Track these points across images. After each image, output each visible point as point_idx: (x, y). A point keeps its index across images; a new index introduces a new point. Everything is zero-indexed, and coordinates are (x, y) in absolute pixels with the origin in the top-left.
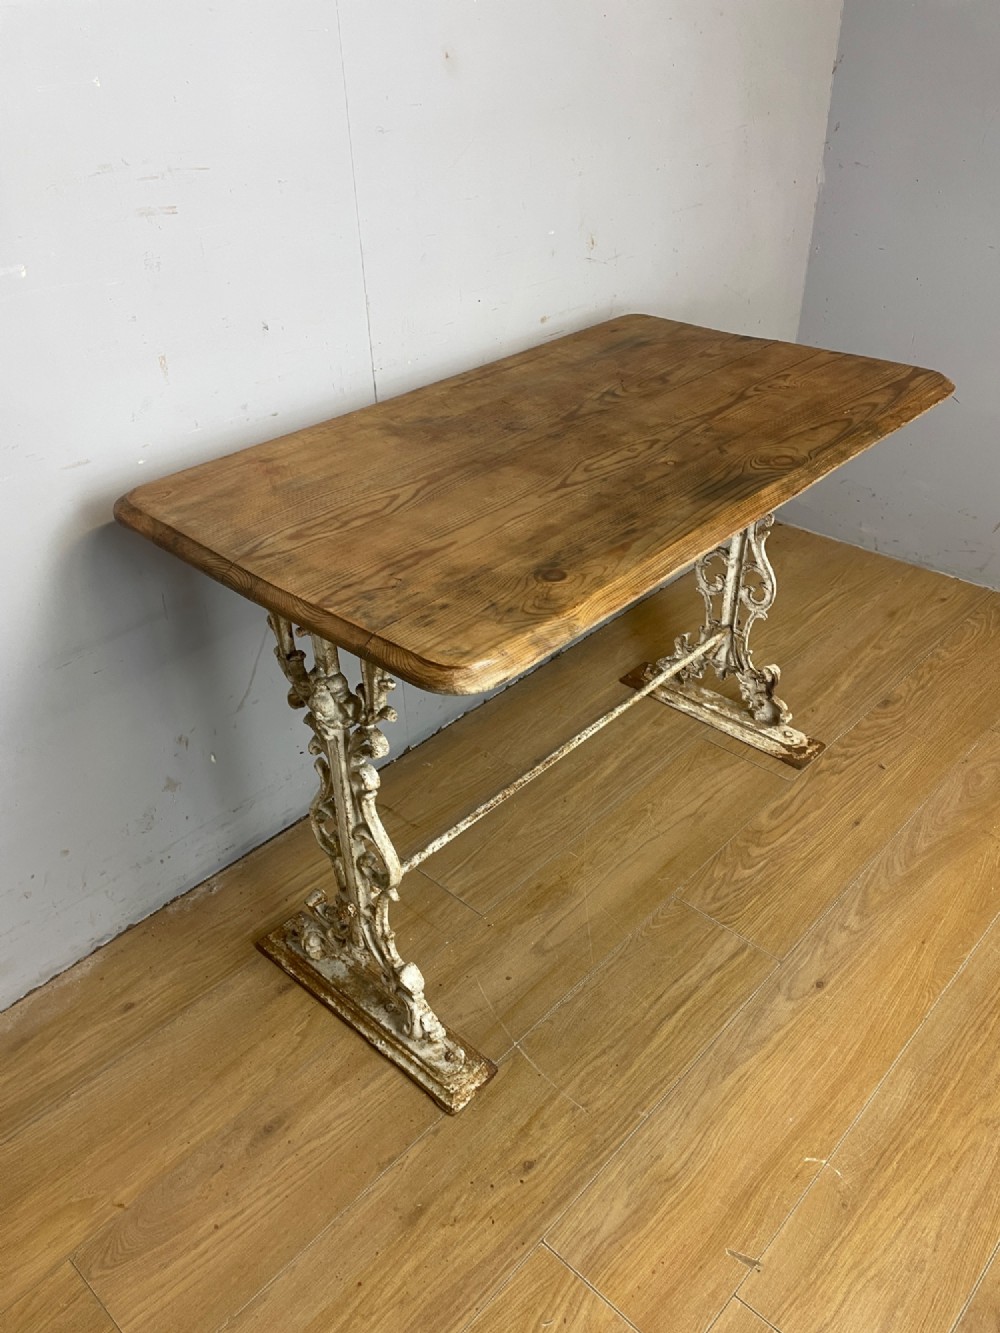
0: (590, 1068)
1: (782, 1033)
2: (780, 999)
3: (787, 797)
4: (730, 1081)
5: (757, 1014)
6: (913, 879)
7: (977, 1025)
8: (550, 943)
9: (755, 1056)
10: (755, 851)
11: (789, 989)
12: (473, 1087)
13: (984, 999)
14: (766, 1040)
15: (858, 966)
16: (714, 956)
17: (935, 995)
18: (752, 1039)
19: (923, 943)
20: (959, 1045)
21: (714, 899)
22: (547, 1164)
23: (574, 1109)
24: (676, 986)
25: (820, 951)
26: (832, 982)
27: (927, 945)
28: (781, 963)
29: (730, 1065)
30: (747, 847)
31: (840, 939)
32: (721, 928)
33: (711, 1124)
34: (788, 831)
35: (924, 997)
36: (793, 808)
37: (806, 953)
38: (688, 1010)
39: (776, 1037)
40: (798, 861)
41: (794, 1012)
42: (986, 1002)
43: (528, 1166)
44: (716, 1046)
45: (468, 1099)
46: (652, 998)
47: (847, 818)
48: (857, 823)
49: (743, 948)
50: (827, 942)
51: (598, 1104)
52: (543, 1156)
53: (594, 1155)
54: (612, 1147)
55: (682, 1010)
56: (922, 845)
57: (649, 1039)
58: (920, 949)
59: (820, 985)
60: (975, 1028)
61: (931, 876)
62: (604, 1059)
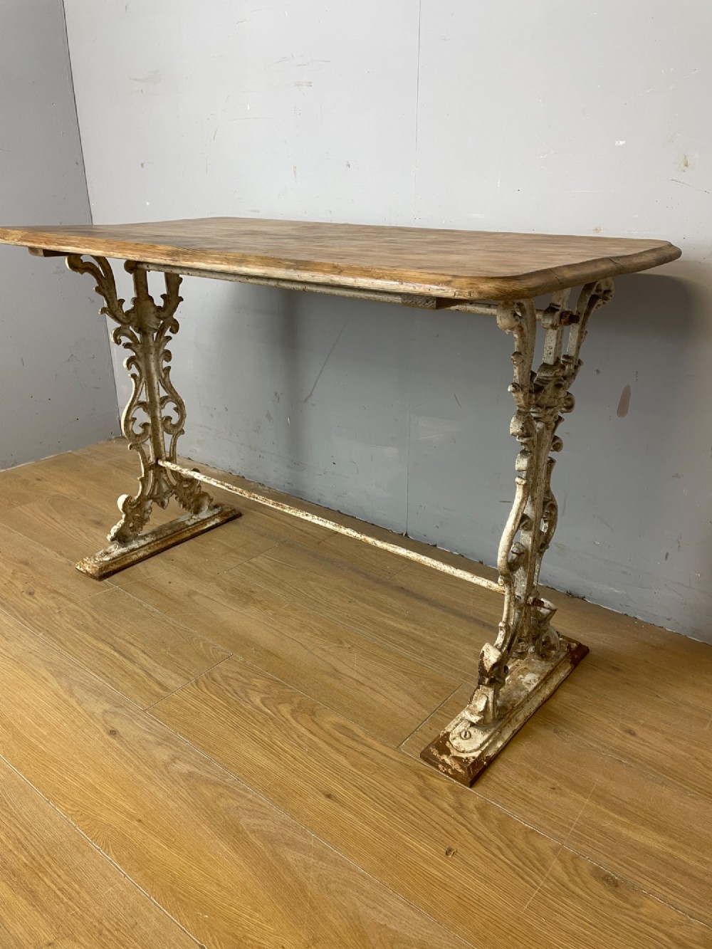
0: (85, 613)
1: (75, 705)
2: (107, 707)
3: (370, 741)
4: (45, 673)
5: (98, 692)
6: (234, 833)
7: (25, 842)
8: (195, 598)
9: (59, 688)
10: (285, 710)
11: (114, 713)
12: (87, 569)
13: (52, 858)
14: (72, 695)
15: (126, 762)
16: (161, 673)
17: (72, 815)
18: (76, 688)
19: (140, 821)
20: (9, 821)
21: (225, 678)
22: (28, 600)
23: (59, 608)
24: (139, 652)
25: (150, 738)
26: (114, 741)
27: (135, 823)
28: (145, 711)
29: (58, 674)
30: (291, 703)
31: (162, 754)
32: (191, 678)
33: (18, 663)
34: (315, 735)
35: (72, 806)
36: (352, 744)
37: (150, 728)
38: (114, 656)
39: (72, 701)
40: (270, 738)
41: (92, 715)
42: (47, 858)
43: (31, 594)
44: (77, 669)
45: (82, 569)
46: (132, 641)
47: (336, 787)
48: (329, 796)
49: (166, 689)
50: (159, 744)
51: (58, 617)
52: (34, 598)
53: (25, 615)
54: (26, 622)
55: (116, 654)
56: (291, 856)
57: (97, 638)
58: (132, 817)
59: (113, 733)
60: (22, 839)
61: (237, 852)
62: (90, 619)
